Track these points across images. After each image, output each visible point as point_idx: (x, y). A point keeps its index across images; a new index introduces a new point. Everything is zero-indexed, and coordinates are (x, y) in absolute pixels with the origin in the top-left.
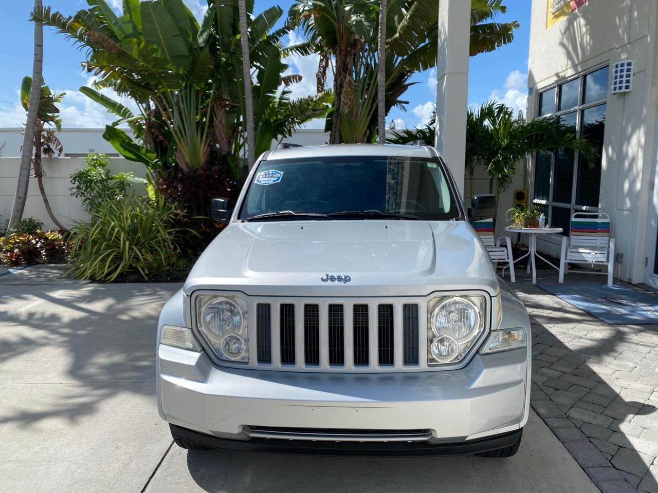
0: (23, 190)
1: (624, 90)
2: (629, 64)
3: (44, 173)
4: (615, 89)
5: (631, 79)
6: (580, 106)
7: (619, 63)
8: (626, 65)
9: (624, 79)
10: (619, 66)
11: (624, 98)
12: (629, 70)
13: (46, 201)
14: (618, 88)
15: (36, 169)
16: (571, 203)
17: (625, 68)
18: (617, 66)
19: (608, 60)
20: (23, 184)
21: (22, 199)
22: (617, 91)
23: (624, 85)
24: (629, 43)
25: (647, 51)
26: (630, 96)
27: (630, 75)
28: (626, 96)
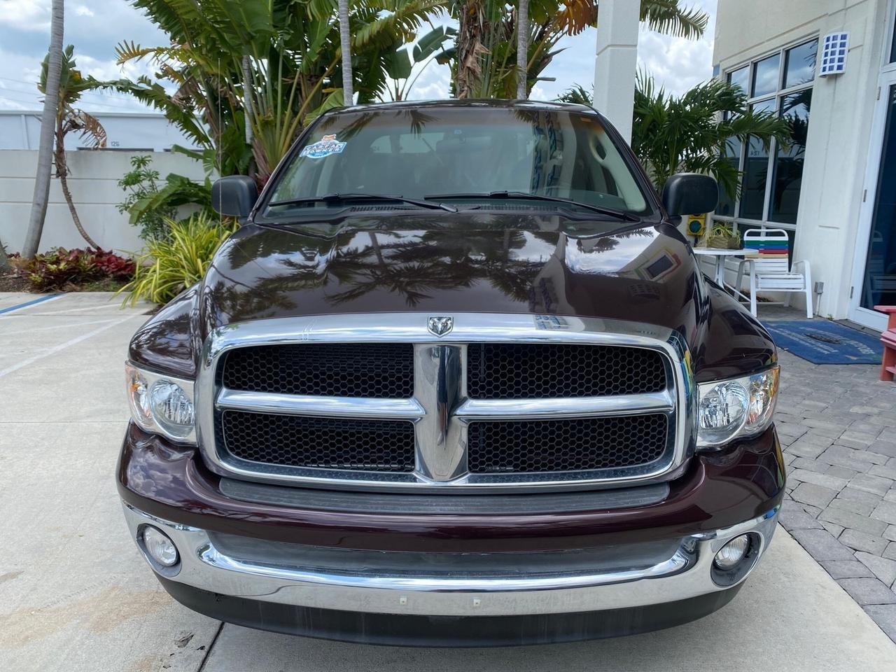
0: (43, 195)
1: (835, 71)
2: (844, 37)
3: (69, 170)
4: (824, 69)
5: (845, 56)
6: (778, 91)
7: (831, 36)
8: (839, 37)
9: (837, 56)
10: (831, 39)
11: (836, 82)
12: (843, 45)
13: (73, 209)
14: (827, 68)
15: (59, 165)
16: (761, 219)
17: (839, 41)
18: (828, 40)
19: (818, 31)
20: (43, 187)
21: (42, 207)
22: (827, 72)
23: (836, 64)
24: (847, 9)
25: (866, 20)
26: (843, 78)
27: (844, 51)
28: (838, 78)
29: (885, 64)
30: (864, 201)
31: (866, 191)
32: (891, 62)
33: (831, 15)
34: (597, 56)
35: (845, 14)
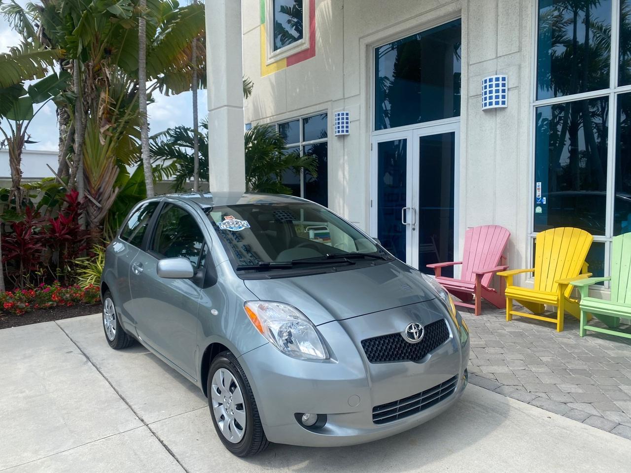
1: (345, 133)
4: (338, 132)
5: (348, 125)
6: (301, 143)
7: (340, 113)
8: (345, 114)
9: (345, 125)
10: (341, 115)
11: (344, 139)
12: (347, 119)
14: (340, 131)
16: (300, 220)
17: (345, 116)
18: (339, 115)
19: (327, 109)
22: (340, 133)
23: (345, 129)
24: (344, 99)
25: (360, 106)
26: (349, 137)
27: (348, 122)
28: (345, 138)
29: (373, 131)
30: (372, 206)
31: (372, 201)
32: (375, 130)
33: (334, 101)
34: (209, 112)
35: (344, 101)
